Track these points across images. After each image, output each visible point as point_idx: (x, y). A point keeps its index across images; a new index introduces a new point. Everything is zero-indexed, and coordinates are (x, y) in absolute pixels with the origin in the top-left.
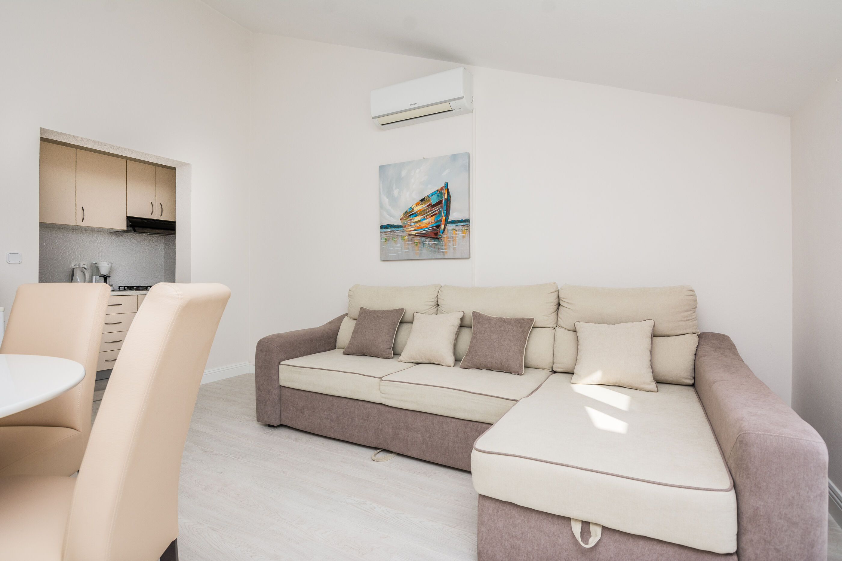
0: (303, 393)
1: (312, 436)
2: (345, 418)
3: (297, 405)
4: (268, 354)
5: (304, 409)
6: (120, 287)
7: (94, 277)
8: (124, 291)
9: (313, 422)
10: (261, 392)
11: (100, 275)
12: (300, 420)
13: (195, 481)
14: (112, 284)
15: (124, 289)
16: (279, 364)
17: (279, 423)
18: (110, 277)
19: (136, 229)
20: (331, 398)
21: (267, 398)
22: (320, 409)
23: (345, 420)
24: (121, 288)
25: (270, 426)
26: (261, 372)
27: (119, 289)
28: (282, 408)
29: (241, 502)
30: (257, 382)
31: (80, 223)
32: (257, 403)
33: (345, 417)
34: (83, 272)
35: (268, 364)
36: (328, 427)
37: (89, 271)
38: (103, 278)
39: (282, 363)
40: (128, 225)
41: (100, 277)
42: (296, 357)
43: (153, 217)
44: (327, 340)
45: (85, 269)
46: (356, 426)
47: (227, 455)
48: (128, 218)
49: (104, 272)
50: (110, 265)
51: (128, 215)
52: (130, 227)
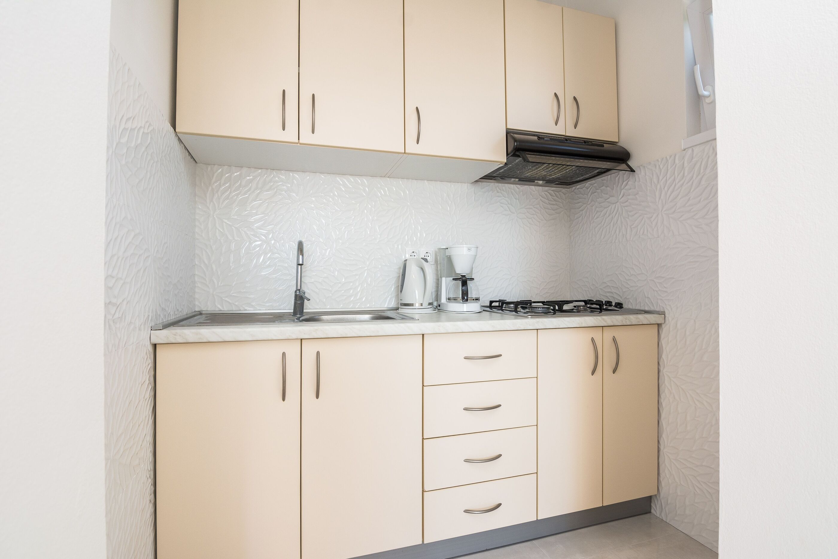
6: (491, 302)
7: (444, 279)
11: (454, 275)
18: (473, 279)
24: (494, 304)
27: (491, 306)
31: (412, 147)
34: (422, 268)
37: (434, 265)
38: (460, 283)
40: (509, 151)
41: (453, 279)
43: (559, 130)
45: (425, 260)
48: (509, 133)
49: (461, 269)
50: (473, 252)
51: (509, 127)
52: (513, 156)
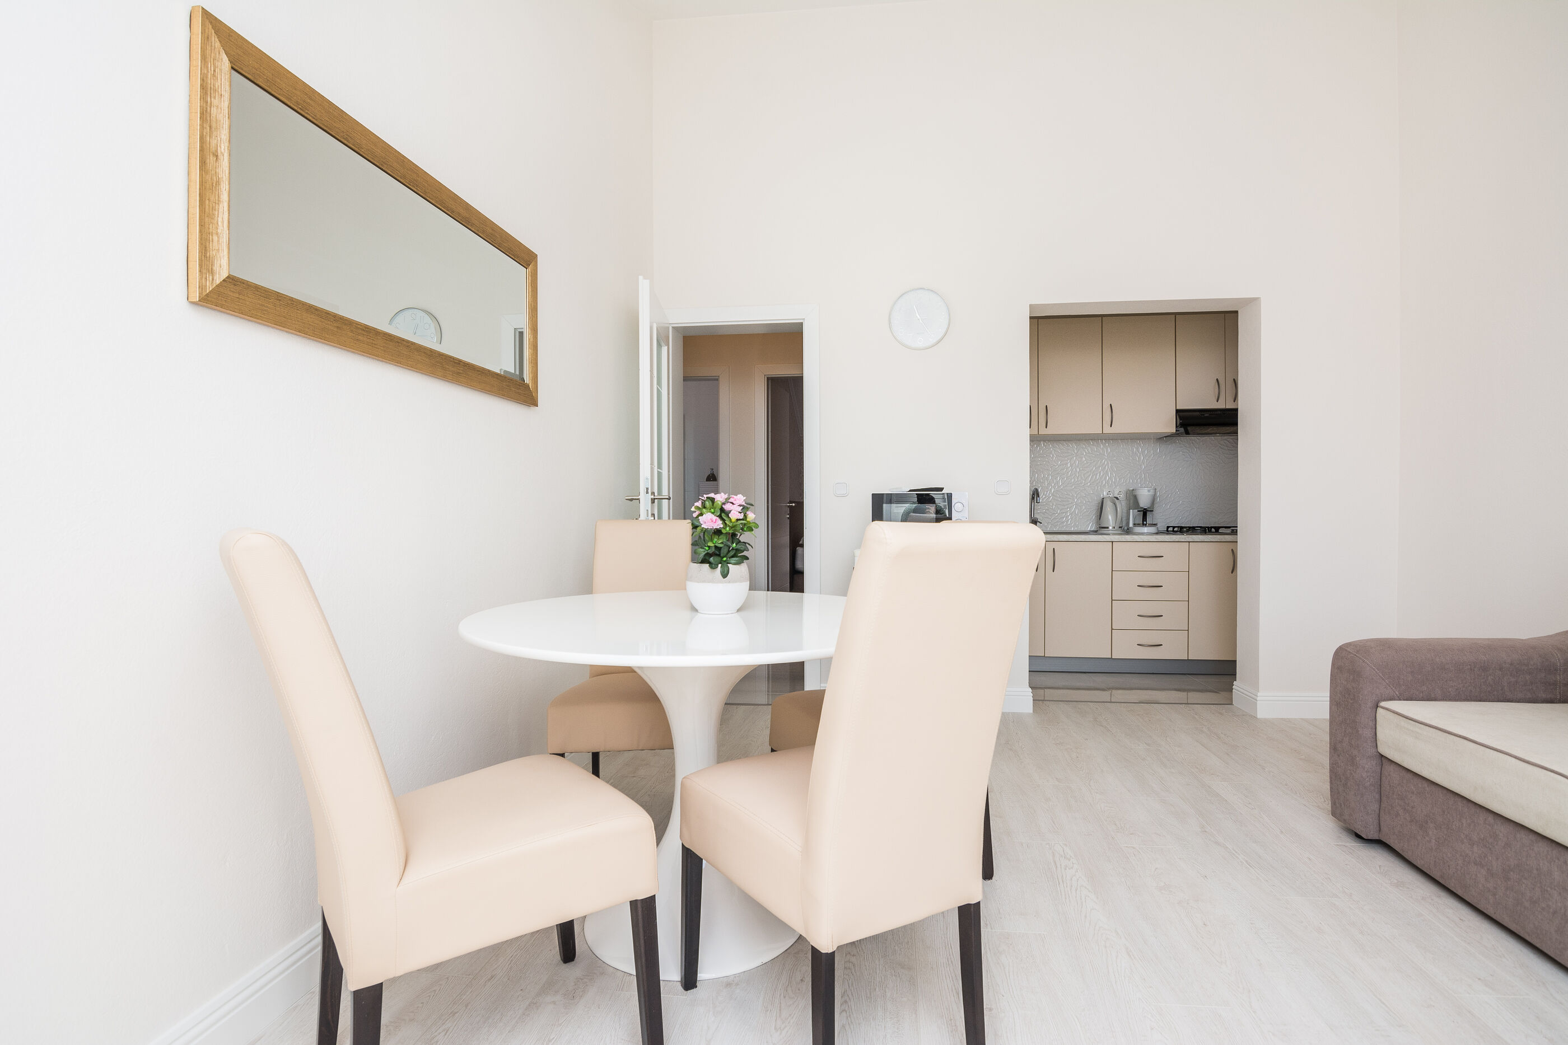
0: (1426, 786)
1: (1443, 894)
2: (1524, 881)
3: (1412, 808)
4: (1352, 677)
5: (1427, 823)
6: (1168, 527)
7: (1131, 511)
8: (1173, 534)
9: (1448, 862)
10: (1339, 756)
11: (1138, 508)
12: (1418, 844)
13: (1157, 868)
14: (1156, 523)
15: (1173, 531)
16: (1378, 706)
17: (1376, 837)
18: (1152, 511)
19: (1189, 428)
20: (1491, 819)
21: (1349, 771)
22: (1463, 836)
23: (1523, 885)
24: (1171, 529)
25: (1358, 836)
26: (1338, 713)
27: (1167, 530)
28: (1383, 805)
29: (1203, 938)
30: (1332, 734)
31: (1107, 430)
32: (1331, 778)
33: (1526, 879)
34: (1115, 504)
35: (1351, 699)
36: (1480, 886)
37: (1124, 503)
38: (1141, 513)
39: (1383, 704)
40: (1178, 423)
41: (1138, 511)
42: (1429, 698)
43: (1220, 405)
44: (1543, 675)
45: (1117, 498)
46: (1555, 913)
47: (1236, 852)
48: (1179, 412)
49: (1143, 504)
50: (1152, 493)
51: (1177, 408)
52: (1181, 427)
